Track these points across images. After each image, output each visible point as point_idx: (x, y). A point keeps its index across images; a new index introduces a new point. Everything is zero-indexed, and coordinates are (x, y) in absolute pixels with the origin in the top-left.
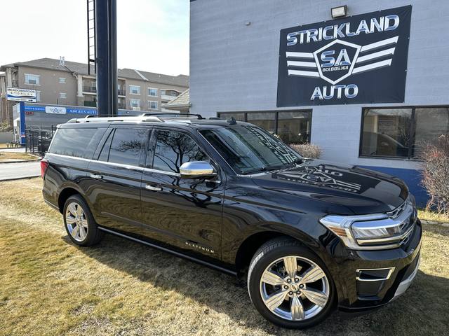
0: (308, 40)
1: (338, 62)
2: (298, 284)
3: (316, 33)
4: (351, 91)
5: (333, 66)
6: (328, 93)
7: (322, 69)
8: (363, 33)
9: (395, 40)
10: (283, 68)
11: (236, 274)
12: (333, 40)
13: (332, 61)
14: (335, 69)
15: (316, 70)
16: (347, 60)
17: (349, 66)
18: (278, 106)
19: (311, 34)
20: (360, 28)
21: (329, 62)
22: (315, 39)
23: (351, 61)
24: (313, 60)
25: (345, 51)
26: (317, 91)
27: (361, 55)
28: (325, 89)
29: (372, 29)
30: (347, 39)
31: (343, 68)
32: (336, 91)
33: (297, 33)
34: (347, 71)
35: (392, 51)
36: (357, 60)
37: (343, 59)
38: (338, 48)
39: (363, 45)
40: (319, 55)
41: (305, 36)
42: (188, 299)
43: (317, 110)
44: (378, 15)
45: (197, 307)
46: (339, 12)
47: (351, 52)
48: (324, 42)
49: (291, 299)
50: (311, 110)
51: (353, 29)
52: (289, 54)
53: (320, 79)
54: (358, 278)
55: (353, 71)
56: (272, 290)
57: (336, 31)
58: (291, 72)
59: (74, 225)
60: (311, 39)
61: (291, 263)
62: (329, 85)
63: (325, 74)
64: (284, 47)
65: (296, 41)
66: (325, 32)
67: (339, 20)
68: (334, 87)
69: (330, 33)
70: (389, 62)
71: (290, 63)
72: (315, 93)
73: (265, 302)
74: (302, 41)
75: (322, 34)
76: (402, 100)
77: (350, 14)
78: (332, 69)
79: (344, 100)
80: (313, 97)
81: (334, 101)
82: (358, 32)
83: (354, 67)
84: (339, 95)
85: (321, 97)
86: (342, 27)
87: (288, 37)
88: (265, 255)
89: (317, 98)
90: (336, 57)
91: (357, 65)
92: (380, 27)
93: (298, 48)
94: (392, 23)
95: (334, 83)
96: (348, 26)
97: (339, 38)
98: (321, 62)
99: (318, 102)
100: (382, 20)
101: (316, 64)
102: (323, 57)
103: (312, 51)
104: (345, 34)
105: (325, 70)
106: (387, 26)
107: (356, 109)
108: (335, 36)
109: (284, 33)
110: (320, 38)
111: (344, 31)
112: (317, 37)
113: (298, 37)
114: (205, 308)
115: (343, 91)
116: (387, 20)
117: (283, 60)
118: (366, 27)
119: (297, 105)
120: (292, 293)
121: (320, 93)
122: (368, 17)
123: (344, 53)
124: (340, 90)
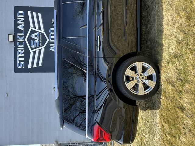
0: (23, 55)
1: (37, 38)
3: (20, 51)
4: (53, 31)
5: (39, 41)
7: (40, 47)
8: (24, 27)
9: (29, 13)
12: (25, 41)
13: (36, 41)
14: (41, 40)
15: (40, 50)
16: (36, 34)
17: (40, 33)
19: (20, 54)
20: (21, 29)
21: (37, 43)
22: (23, 52)
23: (38, 32)
24: (35, 52)
25: (32, 35)
26: (52, 49)
27: (35, 27)
28: (51, 45)
29: (23, 23)
31: (41, 36)
32: (52, 39)
33: (18, 63)
34: (43, 34)
35: (34, 14)
36: (37, 29)
37: (36, 36)
38: (30, 39)
39: (30, 27)
40: (32, 49)
41: (20, 57)
44: (16, 20)
48: (26, 47)
51: (21, 31)
52: (29, 67)
53: (45, 48)
55: (43, 31)
57: (21, 40)
58: (40, 65)
60: (23, 53)
62: (49, 42)
63: (43, 45)
65: (22, 63)
66: (20, 46)
67: (15, 38)
68: (50, 40)
69: (21, 43)
70: (40, 15)
71: (35, 66)
74: (23, 59)
75: (21, 48)
77: (13, 33)
78: (41, 41)
82: (23, 29)
83: (41, 30)
86: (19, 37)
87: (20, 67)
90: (34, 40)
91: (40, 29)
92: (22, 19)
94: (21, 14)
95: (48, 40)
96: (19, 34)
97: (24, 39)
98: (36, 47)
100: (19, 19)
101: (37, 50)
102: (33, 47)
104: (23, 36)
105: (41, 45)
106: (22, 16)
108: (23, 40)
109: (17, 70)
110: (23, 49)
111: (21, 36)
112: (22, 50)
113: (20, 61)
115: (52, 35)
116: (19, 16)
118: (21, 26)
121: (53, 47)
122: (16, 24)
123: (33, 36)
124: (52, 37)
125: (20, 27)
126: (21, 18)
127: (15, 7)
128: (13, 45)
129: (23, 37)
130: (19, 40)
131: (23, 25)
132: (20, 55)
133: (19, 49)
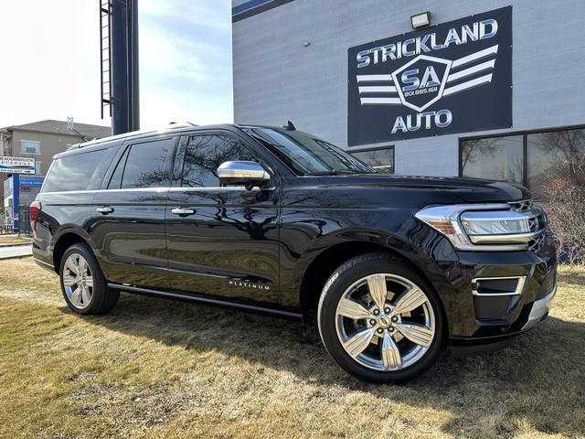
0: (384, 58)
1: (424, 82)
2: (390, 316)
3: (394, 49)
4: (443, 118)
5: (418, 89)
6: (414, 123)
7: (404, 93)
8: (453, 44)
9: (494, 49)
10: (354, 95)
11: (301, 316)
12: (416, 56)
13: (417, 83)
14: (421, 92)
15: (395, 95)
16: (435, 79)
17: (439, 87)
18: (350, 145)
19: (387, 50)
20: (449, 38)
21: (412, 84)
22: (392, 57)
23: (441, 81)
24: (391, 83)
25: (432, 68)
26: (399, 121)
27: (453, 71)
28: (409, 119)
29: (465, 39)
30: (433, 53)
31: (430, 90)
32: (423, 120)
33: (369, 51)
34: (435, 94)
35: (491, 64)
36: (448, 78)
37: (430, 79)
38: (422, 65)
39: (453, 59)
40: (399, 76)
41: (380, 54)
42: (234, 359)
43: (400, 145)
44: (469, 21)
45: (247, 366)
46: (421, 20)
47: (440, 69)
48: (405, 59)
49: (380, 340)
50: (393, 147)
51: (440, 40)
52: (360, 78)
53: (402, 106)
54: (475, 292)
55: (444, 92)
56: (352, 327)
57: (419, 44)
58: (364, 101)
59: (75, 287)
60: (388, 57)
61: (377, 285)
62: (414, 114)
63: (407, 99)
64: (354, 70)
65: (368, 61)
66: (405, 47)
67: (422, 31)
68: (421, 115)
70: (488, 78)
71: (362, 89)
72: (396, 125)
73: (345, 345)
74: (376, 60)
75: (401, 49)
76: (510, 125)
77: (435, 23)
78: (417, 92)
79: (435, 131)
80: (394, 130)
81: (423, 133)
82: (447, 44)
83: (445, 88)
84: (428, 125)
85: (404, 129)
86: (426, 39)
87: (359, 57)
88: (340, 276)
89: (399, 131)
90: (420, 76)
91: (448, 85)
92: (474, 36)
93: (372, 69)
94: (488, 29)
95: (420, 110)
96: (433, 37)
97: (422, 52)
98: (402, 85)
99: (402, 135)
100: (476, 26)
101: (397, 88)
102: (404, 78)
103: (389, 72)
104: (429, 46)
105: (407, 94)
106: (482, 34)
107: (451, 141)
108: (418, 50)
109: (353, 52)
110: (399, 55)
111: (428, 43)
112: (396, 54)
113: (371, 56)
114: (259, 366)
115: (433, 118)
116: (483, 26)
117: (353, 86)
118: (456, 36)
119: (374, 142)
120: (381, 330)
121: (403, 124)
122: (458, 25)
123: (430, 72)
124: (428, 118)
125: (452, 34)
128: (407, 29)
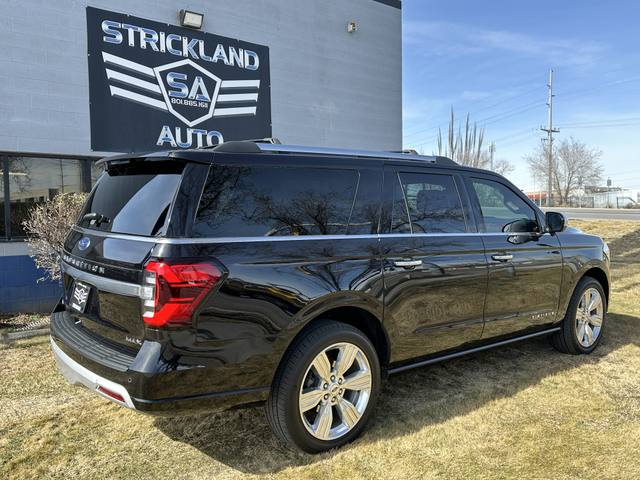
0: (143, 44)
1: (193, 94)
3: (155, 37)
4: (215, 140)
5: (187, 98)
6: (184, 138)
7: (170, 98)
8: (221, 61)
9: (256, 83)
12: (183, 58)
13: (185, 91)
14: (191, 103)
15: (160, 98)
16: (205, 93)
17: (209, 104)
19: (147, 35)
20: (217, 53)
21: (181, 90)
22: (154, 47)
24: (154, 81)
25: (201, 80)
26: (165, 132)
27: (223, 91)
28: (178, 131)
30: (200, 62)
31: (201, 105)
32: (195, 137)
33: (120, 25)
34: (206, 111)
35: (254, 97)
37: (199, 91)
38: (192, 74)
39: (223, 79)
40: (164, 74)
41: (137, 35)
47: (210, 85)
48: (168, 58)
51: (210, 51)
52: (107, 57)
53: (169, 114)
55: (215, 112)
57: (186, 45)
58: (115, 91)
60: (148, 44)
62: (184, 128)
65: (120, 38)
66: (169, 41)
68: (192, 131)
69: (177, 45)
70: (252, 110)
71: (111, 74)
72: (162, 135)
74: (131, 42)
75: (166, 43)
77: (203, 29)
78: (186, 103)
80: (160, 141)
82: (215, 59)
83: (216, 107)
84: (200, 144)
85: (173, 143)
86: (194, 42)
87: (105, 26)
91: (219, 105)
92: (240, 62)
94: (252, 61)
95: (190, 124)
96: (202, 45)
97: (190, 57)
101: (161, 89)
102: (170, 79)
103: (152, 66)
105: (175, 101)
106: (247, 64)
108: (186, 53)
109: (95, 16)
110: (163, 48)
111: (196, 48)
112: (158, 44)
113: (125, 34)
115: (204, 137)
116: (247, 56)
118: (224, 55)
121: (171, 136)
123: (198, 83)
124: (200, 136)
125: (219, 50)
126: (243, 59)
127: (267, 49)
128: (172, 21)
129: (194, 55)
130: (185, 41)
131: (226, 61)
132: (143, 35)
133: (162, 36)
